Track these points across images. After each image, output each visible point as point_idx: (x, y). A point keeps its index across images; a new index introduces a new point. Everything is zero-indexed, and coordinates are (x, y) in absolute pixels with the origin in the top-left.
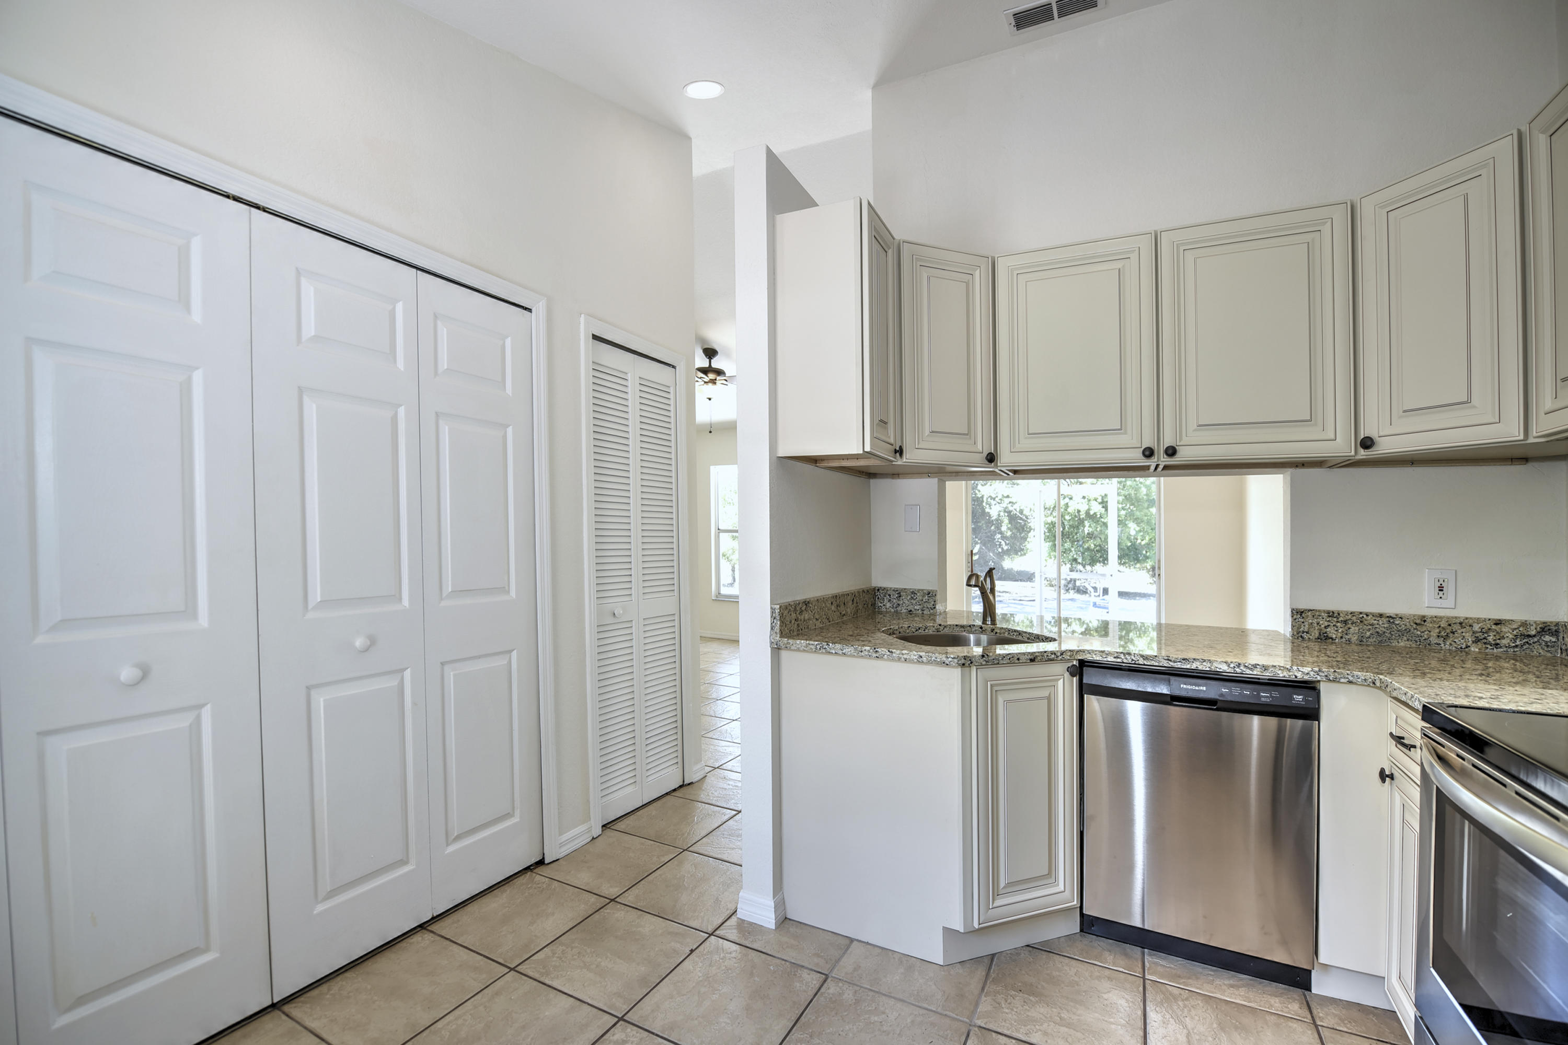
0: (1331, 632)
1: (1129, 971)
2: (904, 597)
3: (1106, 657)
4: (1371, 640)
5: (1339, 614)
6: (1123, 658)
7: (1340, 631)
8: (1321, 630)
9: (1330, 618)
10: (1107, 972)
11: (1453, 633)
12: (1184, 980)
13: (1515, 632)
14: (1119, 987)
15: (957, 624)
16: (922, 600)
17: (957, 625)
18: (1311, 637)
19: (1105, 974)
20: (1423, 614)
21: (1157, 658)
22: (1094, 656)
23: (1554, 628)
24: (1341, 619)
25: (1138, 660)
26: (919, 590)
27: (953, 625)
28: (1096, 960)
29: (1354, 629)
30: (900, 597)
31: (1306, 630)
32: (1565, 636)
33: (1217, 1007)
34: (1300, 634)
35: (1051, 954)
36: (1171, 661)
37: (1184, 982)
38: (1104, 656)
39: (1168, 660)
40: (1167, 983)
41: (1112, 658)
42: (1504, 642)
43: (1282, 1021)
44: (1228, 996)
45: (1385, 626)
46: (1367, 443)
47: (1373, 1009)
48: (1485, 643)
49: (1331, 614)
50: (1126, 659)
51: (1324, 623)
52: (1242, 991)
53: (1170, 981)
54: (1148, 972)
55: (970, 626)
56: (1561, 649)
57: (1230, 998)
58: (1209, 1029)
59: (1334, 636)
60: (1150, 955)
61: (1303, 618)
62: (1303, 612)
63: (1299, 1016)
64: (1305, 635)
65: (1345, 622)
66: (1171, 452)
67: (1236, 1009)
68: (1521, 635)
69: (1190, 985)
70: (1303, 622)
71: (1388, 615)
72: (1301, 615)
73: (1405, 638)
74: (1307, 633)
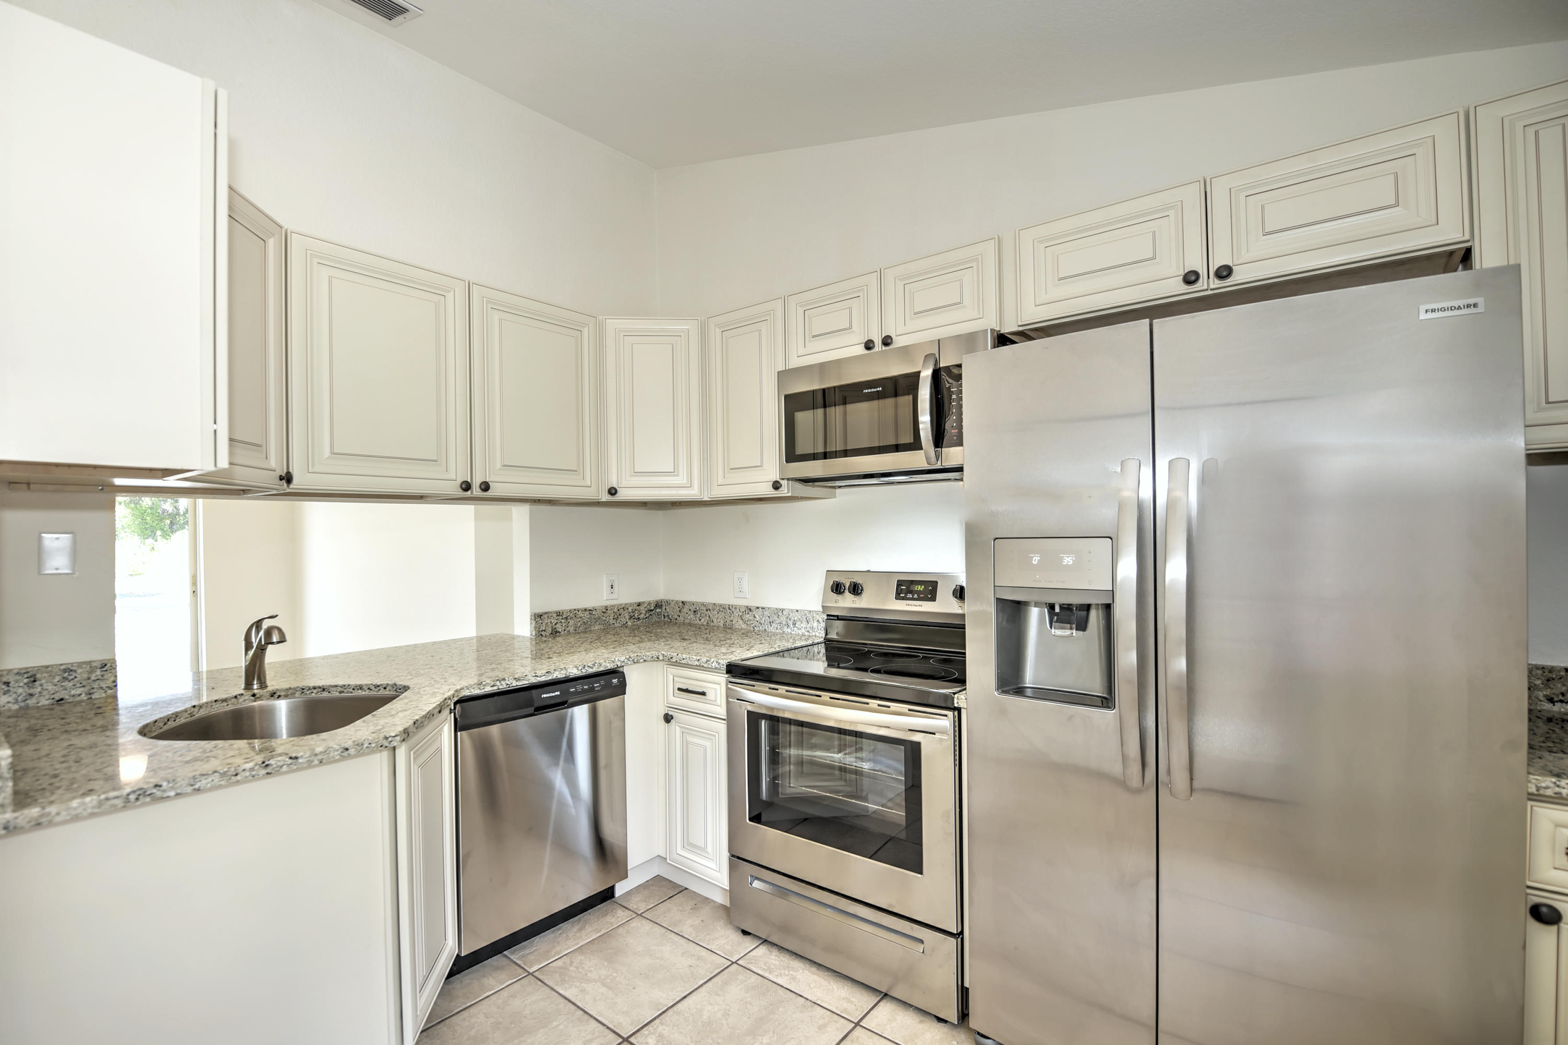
0: (559, 628)
1: (515, 978)
2: (43, 681)
3: (483, 689)
4: (581, 628)
5: (563, 613)
6: (499, 685)
7: (564, 625)
8: (552, 627)
9: (558, 617)
10: (505, 993)
11: (620, 615)
12: (554, 952)
13: (646, 610)
14: (527, 996)
15: (215, 698)
16: (89, 678)
17: (216, 701)
18: (547, 634)
19: (506, 996)
20: (606, 605)
21: (527, 677)
22: (472, 691)
23: (660, 604)
24: (564, 616)
25: (512, 683)
26: (80, 664)
27: (211, 702)
28: (486, 992)
29: (572, 622)
30: (35, 681)
31: (544, 629)
32: (667, 608)
33: (591, 951)
34: (540, 633)
35: (447, 1021)
36: (537, 676)
37: (555, 952)
38: (482, 688)
39: (536, 676)
40: (546, 963)
41: (489, 687)
42: (642, 616)
43: (626, 927)
44: (587, 938)
45: (588, 617)
46: (612, 492)
47: (647, 883)
48: (634, 619)
49: (559, 614)
50: (502, 685)
51: (554, 621)
52: (588, 929)
53: (548, 960)
54: (528, 967)
55: (236, 697)
56: (664, 616)
57: (589, 938)
58: (607, 969)
59: (560, 630)
60: (513, 953)
61: (542, 620)
62: (541, 616)
63: (629, 917)
64: (543, 633)
65: (566, 618)
66: (485, 487)
67: (600, 943)
68: (648, 610)
69: (561, 950)
70: (542, 623)
71: (589, 609)
72: (540, 618)
73: (598, 623)
74: (544, 631)
